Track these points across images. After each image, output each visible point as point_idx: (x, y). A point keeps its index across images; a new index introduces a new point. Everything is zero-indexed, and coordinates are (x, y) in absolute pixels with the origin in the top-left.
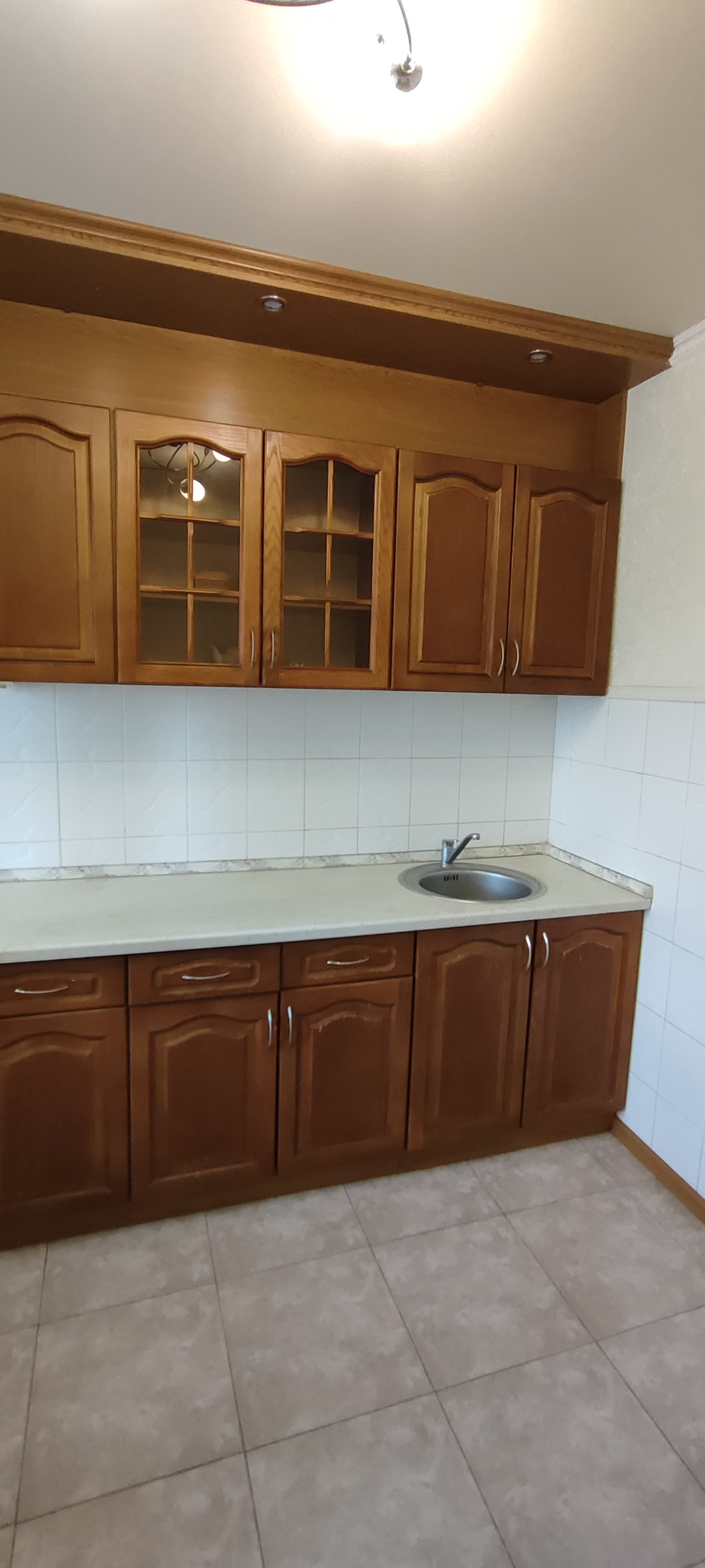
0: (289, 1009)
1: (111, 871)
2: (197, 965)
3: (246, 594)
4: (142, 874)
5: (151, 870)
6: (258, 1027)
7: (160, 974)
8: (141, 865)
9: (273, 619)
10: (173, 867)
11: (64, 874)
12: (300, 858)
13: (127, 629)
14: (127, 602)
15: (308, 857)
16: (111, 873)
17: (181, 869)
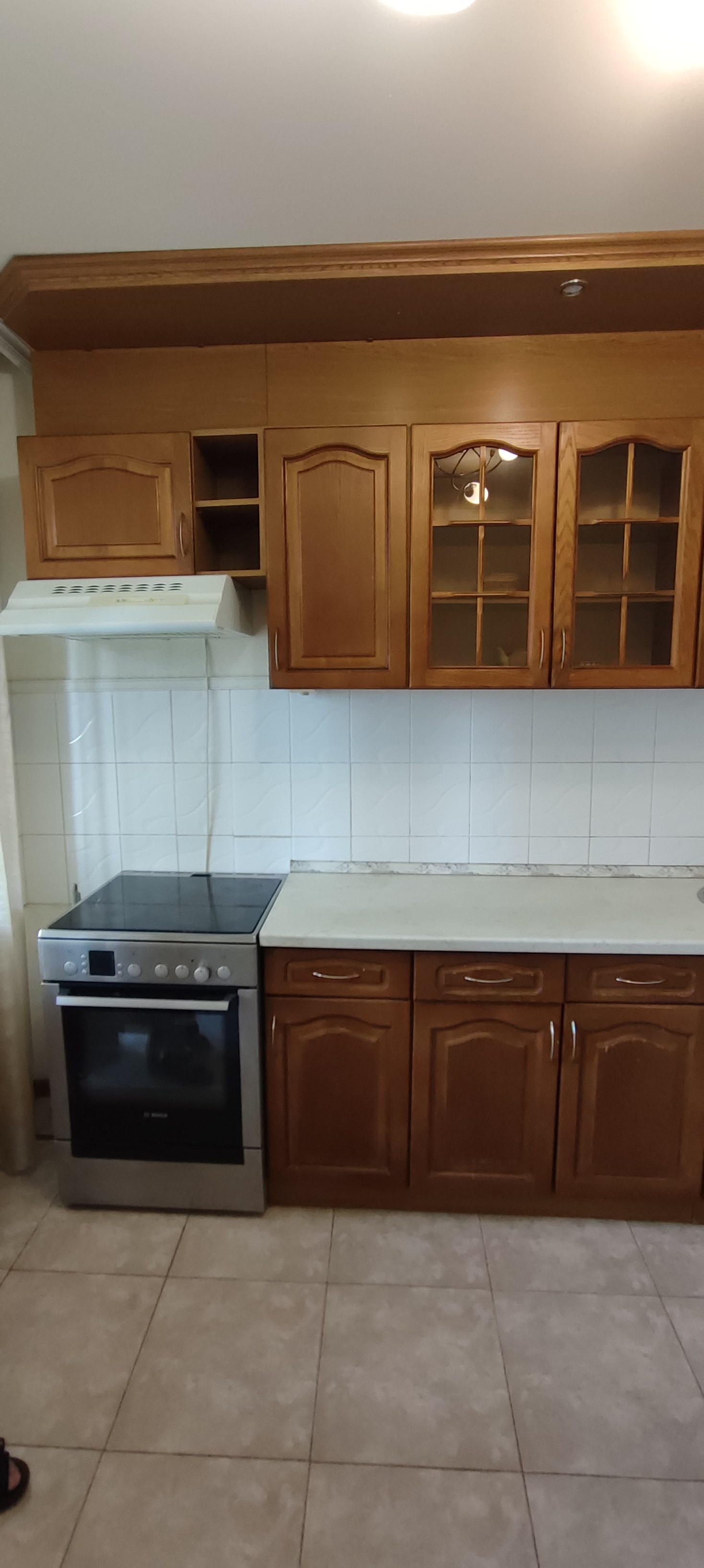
0: (573, 1024)
1: (396, 868)
2: (479, 968)
3: (536, 594)
4: (424, 872)
5: (433, 870)
6: (539, 1038)
7: (444, 972)
8: (424, 864)
9: (564, 618)
10: (454, 868)
11: (354, 868)
12: (584, 866)
13: (418, 634)
14: (419, 609)
15: (593, 866)
16: (396, 870)
17: (463, 870)
